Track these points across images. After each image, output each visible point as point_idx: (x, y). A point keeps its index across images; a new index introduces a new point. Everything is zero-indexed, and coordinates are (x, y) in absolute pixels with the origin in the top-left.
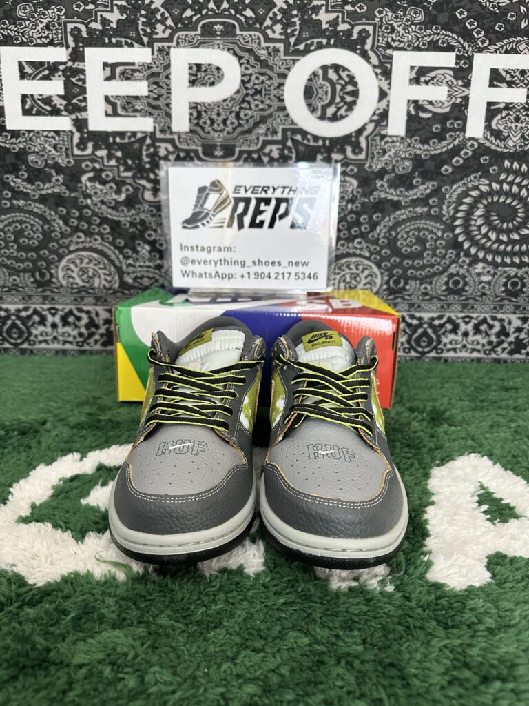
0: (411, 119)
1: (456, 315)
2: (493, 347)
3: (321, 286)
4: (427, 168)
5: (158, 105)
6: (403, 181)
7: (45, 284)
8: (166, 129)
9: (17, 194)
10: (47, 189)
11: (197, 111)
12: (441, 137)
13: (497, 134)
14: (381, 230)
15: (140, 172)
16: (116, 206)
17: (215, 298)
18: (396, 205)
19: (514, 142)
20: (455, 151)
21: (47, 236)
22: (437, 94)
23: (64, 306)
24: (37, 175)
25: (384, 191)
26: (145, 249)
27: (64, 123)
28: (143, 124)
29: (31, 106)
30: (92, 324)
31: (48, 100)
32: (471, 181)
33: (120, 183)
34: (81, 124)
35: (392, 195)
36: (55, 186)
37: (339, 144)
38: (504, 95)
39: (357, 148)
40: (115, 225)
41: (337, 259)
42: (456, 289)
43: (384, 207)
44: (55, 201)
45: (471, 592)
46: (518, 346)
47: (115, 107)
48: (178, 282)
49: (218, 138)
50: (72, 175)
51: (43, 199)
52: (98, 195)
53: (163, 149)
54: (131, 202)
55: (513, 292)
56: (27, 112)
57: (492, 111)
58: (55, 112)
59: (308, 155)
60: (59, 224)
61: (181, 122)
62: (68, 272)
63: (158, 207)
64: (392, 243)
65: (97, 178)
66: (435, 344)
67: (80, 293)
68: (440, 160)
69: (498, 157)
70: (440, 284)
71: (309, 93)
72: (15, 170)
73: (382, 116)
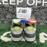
1: (41, 21)
3: (30, 18)
4: (39, 8)
5: (16, 2)
6: (37, 9)
7: (5, 18)
10: (6, 9)
11: (19, 3)
12: (40, 6)
13: (45, 6)
15: (14, 8)
16: (12, 11)
17: (20, 19)
18: (36, 11)
21: (6, 13)
22: (40, 2)
23: (7, 20)
26: (14, 15)
30: (9, 21)
34: (9, 4)
37: (31, 6)
38: (45, 2)
40: (12, 13)
41: (31, 16)
44: (7, 10)
45: (43, 43)
47: (12, 2)
48: (17, 17)
49: (21, 5)
50: (8, 8)
52: (10, 10)
53: (16, 6)
54: (13, 11)
56: (4, 3)
57: (44, 4)
58: (7, 3)
59: (29, 7)
60: (7, 12)
62: (7, 17)
63: (16, 11)
64: (36, 15)
66: (39, 24)
69: (45, 8)
70: (40, 18)
71: (29, 2)
72: (3, 8)
73: (35, 4)
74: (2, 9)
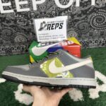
0: (80, 3)
1: (91, 40)
2: (98, 45)
4: (84, 12)
5: (30, 5)
6: (80, 15)
7: (13, 42)
8: (32, 10)
9: (5, 26)
10: (11, 24)
11: (38, 6)
12: (86, 6)
13: (98, 4)
14: (76, 25)
15: (28, 19)
16: (24, 26)
18: (78, 20)
19: (101, 5)
20: (89, 8)
21: (12, 33)
23: (17, 46)
24: (8, 22)
25: (76, 18)
26: (31, 34)
27: (12, 11)
28: (28, 9)
29: (5, 8)
30: (23, 49)
31: (8, 7)
32: (93, 14)
33: (25, 22)
34: (15, 11)
35: (78, 18)
37: (67, 9)
39: (70, 10)
40: (25, 30)
41: (68, 32)
42: (91, 35)
43: (76, 21)
44: (13, 26)
46: (103, 44)
47: (22, 7)
49: (43, 11)
50: (15, 21)
51: (10, 26)
52: (21, 24)
53: (32, 14)
54: (27, 25)
55: (102, 34)
56: (4, 10)
58: (10, 9)
60: (14, 31)
61: (35, 8)
62: (17, 39)
63: (33, 26)
64: (78, 28)
65: (20, 21)
67: (20, 43)
68: (86, 11)
69: (98, 9)
70: (88, 34)
72: (4, 21)
73: (75, 3)
74: (2, 24)
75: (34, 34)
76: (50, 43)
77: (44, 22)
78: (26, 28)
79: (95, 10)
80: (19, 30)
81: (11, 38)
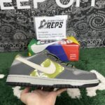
0: (81, 3)
1: (90, 40)
2: (96, 45)
4: (84, 13)
5: (31, 3)
6: (79, 16)
8: (33, 8)
9: (5, 22)
10: (10, 21)
11: (39, 4)
12: (86, 7)
13: (97, 5)
14: (75, 25)
15: (28, 16)
16: (24, 23)
18: (78, 20)
19: (100, 7)
20: (89, 9)
23: (16, 43)
24: (8, 18)
25: (76, 18)
26: (30, 32)
27: (12, 8)
28: (28, 7)
31: (9, 3)
32: (92, 15)
33: (25, 19)
34: (16, 8)
36: (12, 20)
39: (70, 9)
40: (24, 27)
41: (67, 31)
42: (89, 35)
43: (76, 21)
44: (12, 23)
46: (101, 45)
47: (22, 4)
49: (43, 9)
50: (15, 18)
51: (10, 23)
52: (20, 21)
53: (32, 12)
54: (27, 22)
55: (100, 35)
56: (5, 6)
57: (96, 1)
58: (11, 6)
60: (13, 28)
61: (36, 6)
63: (33, 23)
65: (20, 18)
66: (86, 45)
67: (19, 40)
69: (97, 10)
72: (4, 18)
73: (75, 3)
74: (2, 21)
75: (34, 32)
76: (49, 41)
77: (44, 21)
78: (26, 26)
79: (94, 11)
80: (18, 27)
81: (10, 35)
